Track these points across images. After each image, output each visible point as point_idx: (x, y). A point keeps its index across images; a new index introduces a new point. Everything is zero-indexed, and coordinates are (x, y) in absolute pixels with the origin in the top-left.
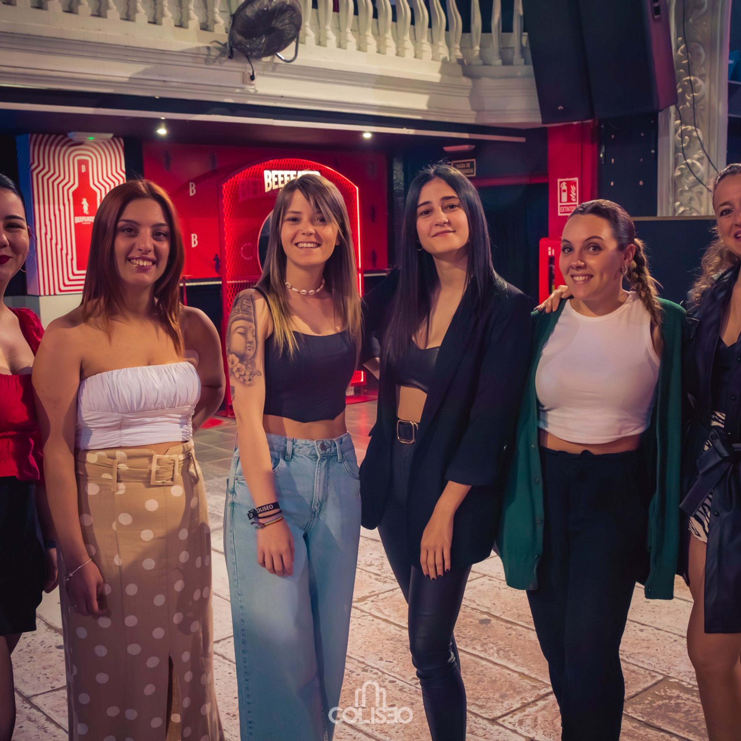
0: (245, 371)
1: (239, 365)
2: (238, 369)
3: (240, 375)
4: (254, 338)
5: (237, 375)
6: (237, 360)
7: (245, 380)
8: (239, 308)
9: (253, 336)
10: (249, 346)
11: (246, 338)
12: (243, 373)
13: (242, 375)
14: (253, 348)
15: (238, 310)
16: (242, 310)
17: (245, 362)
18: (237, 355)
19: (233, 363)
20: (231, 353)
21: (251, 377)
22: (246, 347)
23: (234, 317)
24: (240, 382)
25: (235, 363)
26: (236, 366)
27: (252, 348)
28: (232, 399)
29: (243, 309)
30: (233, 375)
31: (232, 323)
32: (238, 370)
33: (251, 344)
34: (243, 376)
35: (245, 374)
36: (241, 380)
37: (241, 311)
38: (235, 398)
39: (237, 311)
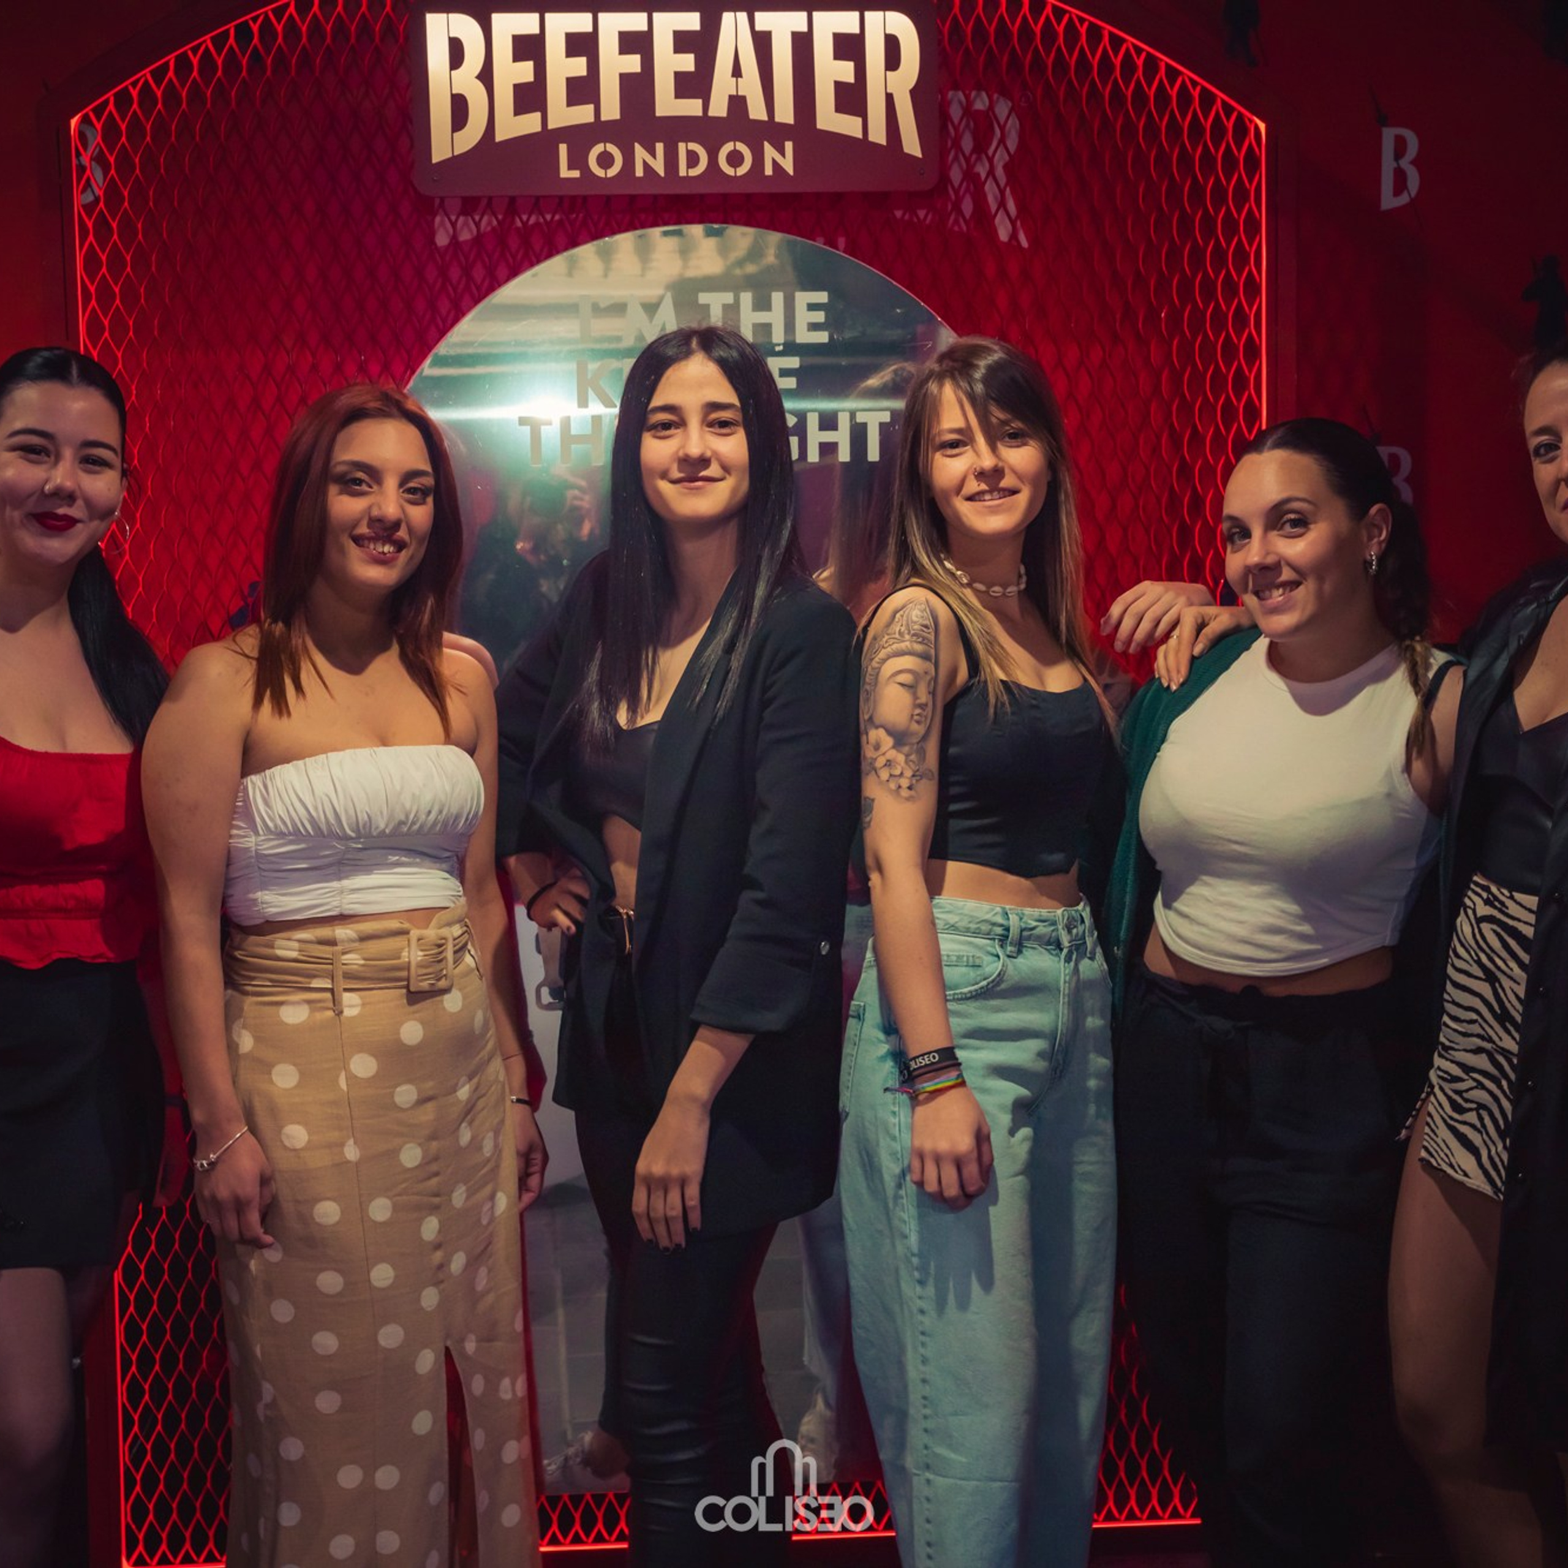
0: (902, 768)
1: (892, 754)
2: (888, 761)
3: (891, 775)
4: (931, 696)
5: (884, 775)
6: (888, 742)
7: (900, 787)
8: (903, 629)
9: (929, 693)
10: (918, 715)
11: (915, 697)
12: (897, 772)
13: (895, 776)
14: (926, 717)
15: (900, 633)
16: (909, 633)
17: (906, 749)
18: (890, 732)
19: (877, 747)
20: (877, 727)
21: (914, 782)
22: (912, 716)
23: (889, 649)
24: (890, 791)
25: (883, 749)
26: (884, 754)
27: (923, 719)
28: (865, 825)
29: (912, 632)
30: (873, 772)
31: (884, 661)
32: (889, 764)
33: (924, 710)
34: (896, 779)
35: (902, 774)
36: (893, 785)
37: (907, 637)
38: (872, 824)
39: (897, 636)
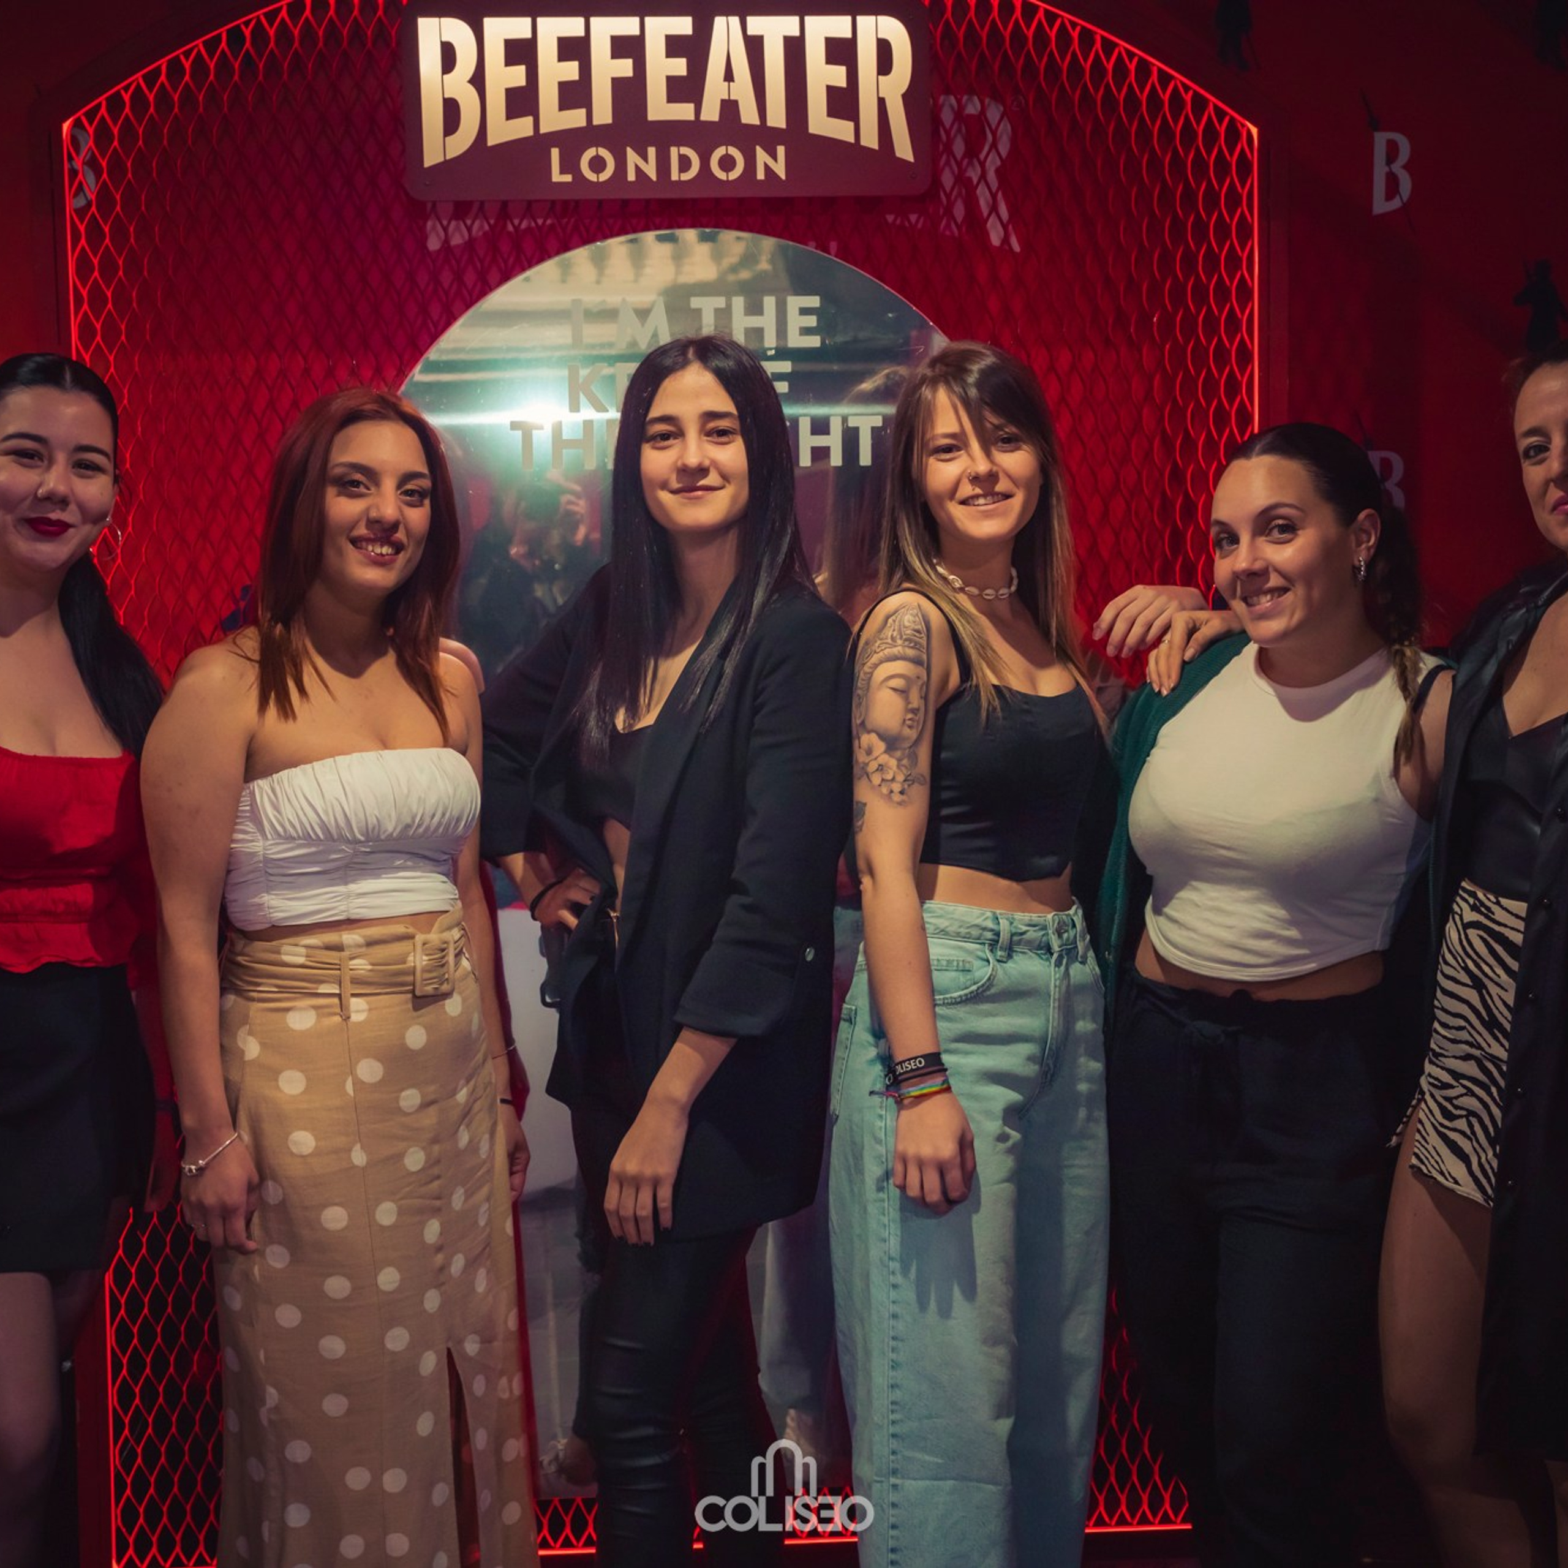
0: (894, 773)
1: (884, 758)
2: (880, 765)
3: (883, 780)
4: (923, 701)
5: (876, 779)
6: (880, 746)
7: (892, 792)
8: (895, 634)
9: (921, 697)
10: (910, 719)
11: (907, 701)
12: (889, 777)
13: (887, 781)
14: (918, 722)
15: (893, 638)
16: (901, 638)
17: (898, 754)
18: (881, 737)
19: (869, 752)
20: (869, 732)
21: (906, 786)
22: (904, 720)
23: (881, 654)
24: (882, 795)
25: (876, 753)
26: (876, 759)
27: (915, 724)
28: (857, 829)
29: (904, 637)
30: (865, 776)
31: (876, 666)
32: (881, 768)
33: (916, 715)
34: (888, 783)
35: (893, 779)
36: (885, 790)
37: (899, 642)
38: (864, 828)
39: (889, 641)
